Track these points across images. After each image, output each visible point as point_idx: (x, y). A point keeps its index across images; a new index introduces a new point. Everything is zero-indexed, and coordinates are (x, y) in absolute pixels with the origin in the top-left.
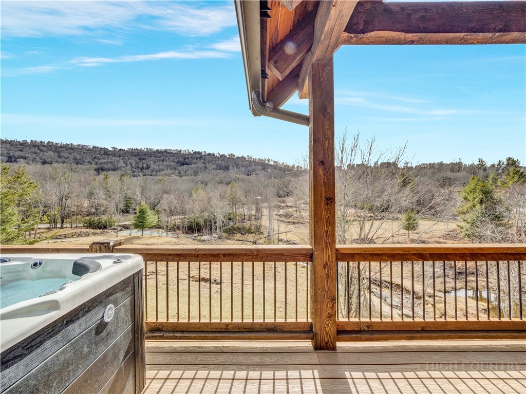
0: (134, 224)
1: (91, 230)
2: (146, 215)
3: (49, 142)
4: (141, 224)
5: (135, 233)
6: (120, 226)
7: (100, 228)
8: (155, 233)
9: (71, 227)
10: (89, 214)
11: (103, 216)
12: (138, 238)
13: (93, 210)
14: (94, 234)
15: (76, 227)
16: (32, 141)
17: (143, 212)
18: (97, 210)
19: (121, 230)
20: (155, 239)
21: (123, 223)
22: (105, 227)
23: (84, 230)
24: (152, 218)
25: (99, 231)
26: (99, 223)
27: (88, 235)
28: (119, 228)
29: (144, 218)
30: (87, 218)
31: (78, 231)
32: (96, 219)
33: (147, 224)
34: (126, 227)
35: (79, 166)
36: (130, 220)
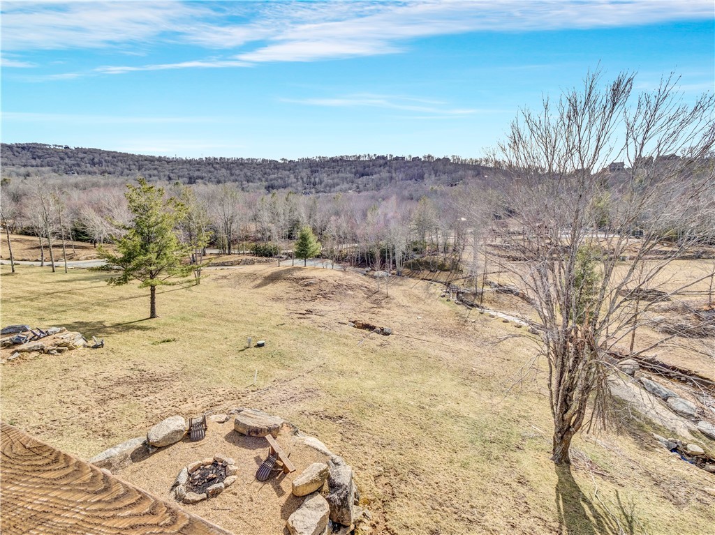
0: (296, 252)
1: (256, 258)
2: (308, 241)
3: (221, 158)
4: (303, 254)
5: (299, 263)
6: (286, 254)
7: (266, 256)
8: (318, 264)
9: (239, 254)
10: (255, 240)
11: (269, 242)
12: (300, 269)
13: (259, 235)
14: (259, 262)
15: (244, 254)
16: (206, 158)
17: (305, 238)
18: (264, 235)
19: (287, 259)
20: (318, 271)
21: (289, 251)
22: (271, 256)
23: (250, 258)
24: (315, 246)
25: (264, 259)
26: (265, 250)
27: (253, 263)
28: (285, 256)
29: (307, 245)
30: (254, 244)
31: (244, 258)
32: (262, 245)
33: (309, 253)
34: (290, 256)
35: (250, 184)
36: (292, 247)
